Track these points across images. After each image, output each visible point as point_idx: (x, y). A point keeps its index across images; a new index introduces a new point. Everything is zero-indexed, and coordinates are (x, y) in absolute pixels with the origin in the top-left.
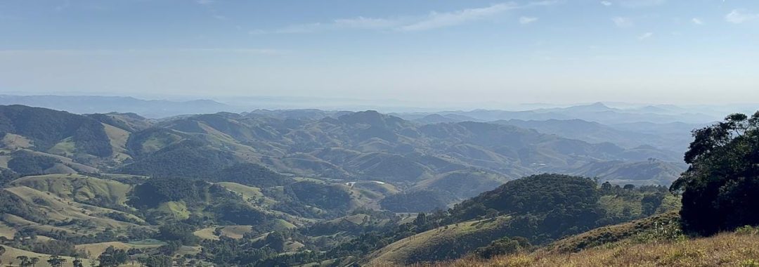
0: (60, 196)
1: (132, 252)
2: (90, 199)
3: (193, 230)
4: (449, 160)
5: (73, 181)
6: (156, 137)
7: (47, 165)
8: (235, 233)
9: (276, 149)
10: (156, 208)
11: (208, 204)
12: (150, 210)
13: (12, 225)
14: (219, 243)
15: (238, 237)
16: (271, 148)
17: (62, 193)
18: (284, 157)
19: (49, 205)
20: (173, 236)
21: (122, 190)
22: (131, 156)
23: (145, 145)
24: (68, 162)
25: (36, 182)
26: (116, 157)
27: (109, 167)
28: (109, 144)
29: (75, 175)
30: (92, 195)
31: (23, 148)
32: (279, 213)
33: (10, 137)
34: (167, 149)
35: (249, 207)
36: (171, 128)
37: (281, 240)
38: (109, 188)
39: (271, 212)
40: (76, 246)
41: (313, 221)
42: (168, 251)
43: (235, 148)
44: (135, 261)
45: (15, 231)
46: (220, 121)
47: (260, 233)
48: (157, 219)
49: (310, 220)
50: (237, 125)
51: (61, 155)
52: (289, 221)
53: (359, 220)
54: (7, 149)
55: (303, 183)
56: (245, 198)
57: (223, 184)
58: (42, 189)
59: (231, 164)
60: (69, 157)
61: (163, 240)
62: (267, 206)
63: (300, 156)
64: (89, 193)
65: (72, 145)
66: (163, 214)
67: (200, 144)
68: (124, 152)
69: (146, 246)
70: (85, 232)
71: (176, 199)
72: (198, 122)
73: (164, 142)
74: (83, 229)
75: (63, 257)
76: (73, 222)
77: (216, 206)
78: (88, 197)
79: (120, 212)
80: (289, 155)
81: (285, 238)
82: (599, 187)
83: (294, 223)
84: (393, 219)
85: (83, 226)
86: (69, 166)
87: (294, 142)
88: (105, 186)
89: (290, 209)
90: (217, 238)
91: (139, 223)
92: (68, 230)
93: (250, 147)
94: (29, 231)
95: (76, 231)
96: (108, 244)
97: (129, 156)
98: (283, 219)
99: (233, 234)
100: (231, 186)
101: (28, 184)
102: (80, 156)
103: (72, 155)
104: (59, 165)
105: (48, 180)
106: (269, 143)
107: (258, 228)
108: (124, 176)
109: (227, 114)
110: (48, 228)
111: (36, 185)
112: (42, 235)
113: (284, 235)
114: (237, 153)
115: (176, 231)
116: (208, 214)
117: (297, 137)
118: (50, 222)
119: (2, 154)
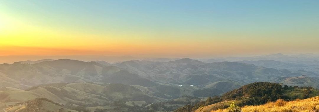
0: (80, 90)
2: (90, 92)
3: (125, 102)
4: (218, 77)
6: (112, 69)
7: (76, 80)
9: (152, 73)
13: (65, 100)
15: (140, 105)
18: (155, 76)
19: (77, 94)
21: (101, 88)
23: (108, 72)
24: (82, 79)
25: (72, 86)
26: (99, 77)
27: (96, 80)
28: (96, 72)
29: (85, 83)
30: (91, 90)
31: (68, 74)
32: (154, 97)
33: (64, 70)
34: (115, 73)
35: (144, 94)
36: (116, 66)
38: (96, 87)
39: (151, 96)
40: (86, 108)
41: (167, 100)
43: (138, 73)
45: (66, 102)
47: (148, 104)
49: (166, 99)
50: (139, 64)
51: (80, 76)
52: (158, 100)
53: (184, 100)
54: (63, 74)
55: (162, 85)
56: (142, 91)
57: (135, 86)
59: (137, 78)
62: (150, 94)
63: (161, 75)
65: (84, 72)
67: (127, 72)
68: (101, 75)
69: (109, 108)
70: (89, 103)
71: (119, 91)
72: (126, 64)
76: (85, 100)
77: (132, 94)
79: (100, 96)
82: (283, 86)
83: (160, 100)
84: (198, 99)
85: (88, 101)
87: (159, 70)
89: (158, 95)
90: (133, 106)
91: (106, 100)
92: (83, 102)
93: (143, 72)
94: (70, 103)
95: (86, 103)
96: (96, 107)
97: (103, 76)
98: (156, 99)
100: (137, 86)
101: (69, 86)
102: (86, 76)
103: (84, 76)
104: (80, 80)
105: (76, 85)
106: (150, 71)
108: (102, 83)
109: (136, 61)
110: (76, 101)
112: (74, 104)
113: (157, 105)
114: (139, 75)
115: (119, 103)
117: (160, 68)
118: (77, 99)
119: (61, 76)
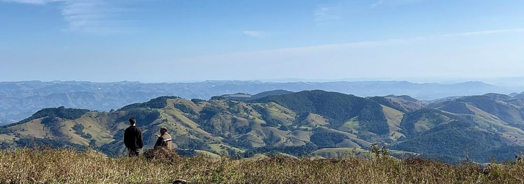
5: (357, 154)
7: (338, 140)
22: (404, 134)
23: (417, 125)
24: (354, 138)
25: (330, 154)
26: (392, 136)
27: (386, 144)
28: (386, 124)
29: (359, 149)
31: (321, 125)
33: (312, 116)
34: (436, 129)
36: (441, 109)
43: (502, 130)
50: (504, 106)
51: (349, 132)
54: (310, 126)
59: (498, 145)
60: (355, 134)
65: (357, 124)
67: (467, 125)
68: (398, 131)
73: (434, 122)
86: (355, 141)
93: (519, 130)
97: (403, 135)
102: (363, 133)
103: (357, 132)
105: (338, 153)
108: (398, 152)
109: (495, 95)
114: (505, 135)
119: (306, 130)
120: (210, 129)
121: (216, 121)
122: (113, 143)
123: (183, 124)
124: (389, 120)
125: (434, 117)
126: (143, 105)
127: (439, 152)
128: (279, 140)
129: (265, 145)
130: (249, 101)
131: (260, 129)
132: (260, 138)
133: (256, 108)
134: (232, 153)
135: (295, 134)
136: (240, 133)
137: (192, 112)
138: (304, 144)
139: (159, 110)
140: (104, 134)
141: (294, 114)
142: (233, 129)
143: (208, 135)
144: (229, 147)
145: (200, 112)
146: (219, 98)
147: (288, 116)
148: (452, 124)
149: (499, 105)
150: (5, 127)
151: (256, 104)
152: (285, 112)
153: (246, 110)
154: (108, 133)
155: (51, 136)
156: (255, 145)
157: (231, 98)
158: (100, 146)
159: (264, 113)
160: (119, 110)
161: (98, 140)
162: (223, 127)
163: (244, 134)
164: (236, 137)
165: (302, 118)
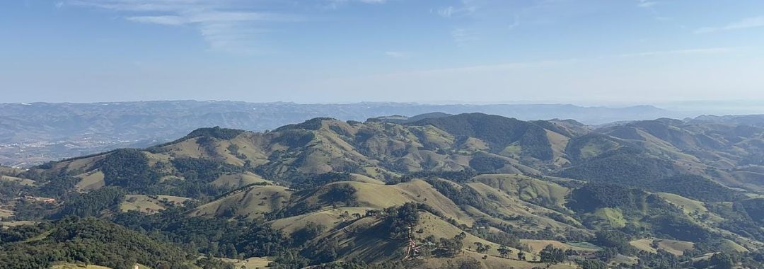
0: (508, 193)
1: (569, 252)
2: (533, 199)
3: (629, 239)
5: (519, 181)
6: (595, 143)
7: (499, 165)
8: (676, 249)
9: (724, 159)
10: (592, 213)
11: (645, 214)
12: (588, 214)
13: (471, 215)
14: (657, 257)
15: (678, 253)
16: (716, 159)
17: (510, 191)
18: (735, 169)
19: (500, 201)
20: (608, 243)
21: (561, 193)
22: (570, 160)
23: (582, 150)
24: (515, 164)
25: (490, 180)
26: (556, 161)
27: (550, 170)
28: (550, 149)
29: (521, 175)
30: (535, 195)
31: (481, 150)
32: (726, 232)
33: (472, 140)
34: (604, 155)
35: (690, 222)
36: (609, 134)
37: (728, 263)
38: (550, 190)
39: (716, 230)
40: (521, 240)
42: (605, 257)
43: (675, 157)
44: (572, 262)
45: (473, 220)
46: (660, 127)
47: (703, 253)
48: (594, 224)
50: (678, 132)
51: (510, 157)
52: (740, 244)
54: (469, 150)
55: (757, 200)
56: (686, 211)
57: (661, 195)
58: (494, 186)
59: (670, 174)
60: (516, 159)
61: (599, 246)
62: (712, 222)
63: (755, 169)
64: (532, 193)
65: (519, 149)
66: (599, 219)
67: (638, 152)
68: (563, 157)
69: (583, 249)
70: (528, 228)
71: (612, 206)
72: (637, 129)
73: (601, 149)
74: (527, 226)
75: (510, 248)
76: (518, 218)
77: (653, 217)
78: (530, 195)
79: (558, 213)
80: (739, 167)
81: (734, 262)
83: (745, 246)
85: (526, 222)
86: (516, 167)
87: (747, 153)
88: (546, 188)
89: (740, 229)
90: (654, 251)
91: (576, 226)
92: (514, 225)
93: (693, 157)
94: (483, 222)
95: (521, 226)
96: (547, 242)
97: (568, 161)
98: (731, 239)
99: (672, 249)
100: (670, 198)
101: (483, 181)
102: (524, 159)
103: (518, 157)
104: (508, 166)
105: (499, 179)
106: (715, 153)
107: (700, 246)
108: (563, 180)
109: (668, 120)
110: (498, 221)
111: (490, 183)
112: (493, 226)
113: (733, 258)
114: (678, 162)
115: (612, 239)
116: (645, 225)
117: (751, 147)
118: (500, 216)
119: (465, 154)
120: (366, 151)
121: (371, 144)
122: (268, 164)
123: (338, 146)
124: (553, 145)
125: (602, 142)
126: (298, 126)
127: (607, 180)
128: (437, 164)
129: (422, 169)
130: (406, 123)
131: (417, 152)
132: (417, 163)
133: (412, 131)
134: (387, 177)
135: (453, 158)
136: (397, 156)
137: (347, 134)
138: (463, 169)
139: (313, 132)
140: (259, 155)
141: (453, 138)
142: (389, 152)
143: (363, 157)
144: (385, 171)
145: (356, 135)
146: (375, 120)
147: (445, 139)
148: (621, 149)
149: (671, 131)
150: (160, 146)
151: (412, 127)
152: (443, 136)
153: (402, 133)
154: (262, 154)
155: (206, 156)
156: (412, 170)
157: (388, 121)
158: (254, 167)
159: (421, 135)
160: (273, 131)
161: (253, 161)
162: (379, 149)
163: (400, 158)
164: (392, 160)
165: (461, 142)
